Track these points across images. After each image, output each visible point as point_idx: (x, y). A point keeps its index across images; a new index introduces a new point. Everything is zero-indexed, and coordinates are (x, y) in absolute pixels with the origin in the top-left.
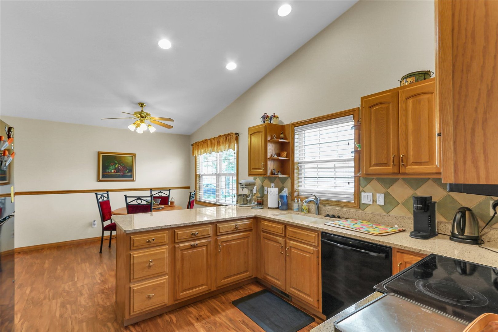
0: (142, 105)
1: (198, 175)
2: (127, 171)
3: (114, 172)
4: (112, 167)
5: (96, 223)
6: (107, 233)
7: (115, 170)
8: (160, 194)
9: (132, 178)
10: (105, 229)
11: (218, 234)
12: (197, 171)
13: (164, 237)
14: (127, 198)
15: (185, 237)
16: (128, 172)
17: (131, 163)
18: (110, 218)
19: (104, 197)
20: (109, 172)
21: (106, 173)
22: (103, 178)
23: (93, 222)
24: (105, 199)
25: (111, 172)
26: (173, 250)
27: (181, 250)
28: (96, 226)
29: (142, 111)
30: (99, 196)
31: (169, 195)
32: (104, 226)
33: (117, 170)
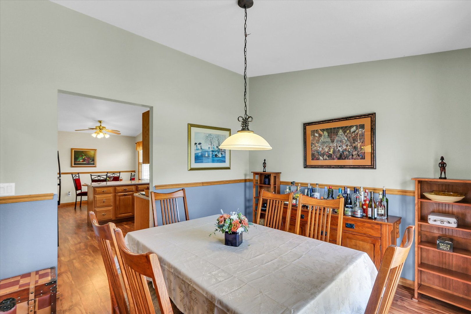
0: (100, 122)
1: (140, 163)
2: (91, 160)
3: (82, 161)
4: (80, 158)
5: (70, 193)
6: (79, 198)
7: (83, 159)
8: (114, 175)
9: (94, 165)
10: (78, 195)
11: (138, 190)
12: (140, 160)
13: (110, 190)
14: (92, 176)
15: (121, 190)
16: (91, 162)
17: (94, 156)
18: (81, 189)
19: (76, 176)
20: (78, 161)
21: (77, 161)
22: (74, 165)
23: (68, 193)
24: (77, 178)
25: (80, 161)
26: (115, 196)
27: (119, 196)
28: (70, 195)
29: (101, 125)
30: (74, 176)
31: (119, 176)
32: (77, 193)
33: (84, 160)
